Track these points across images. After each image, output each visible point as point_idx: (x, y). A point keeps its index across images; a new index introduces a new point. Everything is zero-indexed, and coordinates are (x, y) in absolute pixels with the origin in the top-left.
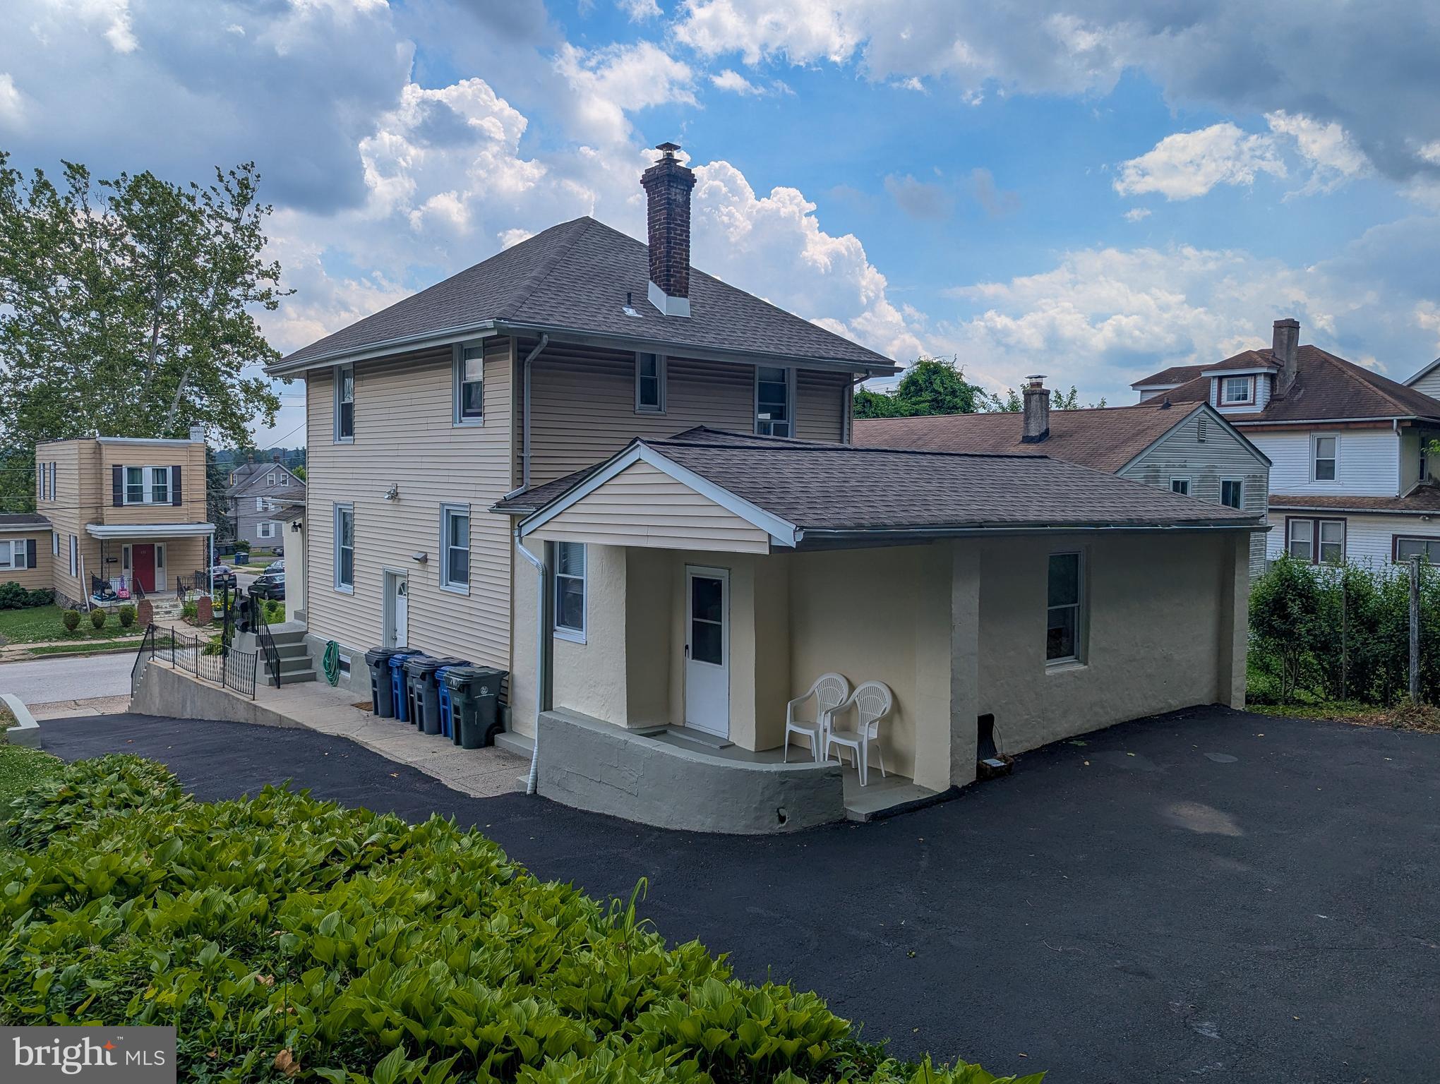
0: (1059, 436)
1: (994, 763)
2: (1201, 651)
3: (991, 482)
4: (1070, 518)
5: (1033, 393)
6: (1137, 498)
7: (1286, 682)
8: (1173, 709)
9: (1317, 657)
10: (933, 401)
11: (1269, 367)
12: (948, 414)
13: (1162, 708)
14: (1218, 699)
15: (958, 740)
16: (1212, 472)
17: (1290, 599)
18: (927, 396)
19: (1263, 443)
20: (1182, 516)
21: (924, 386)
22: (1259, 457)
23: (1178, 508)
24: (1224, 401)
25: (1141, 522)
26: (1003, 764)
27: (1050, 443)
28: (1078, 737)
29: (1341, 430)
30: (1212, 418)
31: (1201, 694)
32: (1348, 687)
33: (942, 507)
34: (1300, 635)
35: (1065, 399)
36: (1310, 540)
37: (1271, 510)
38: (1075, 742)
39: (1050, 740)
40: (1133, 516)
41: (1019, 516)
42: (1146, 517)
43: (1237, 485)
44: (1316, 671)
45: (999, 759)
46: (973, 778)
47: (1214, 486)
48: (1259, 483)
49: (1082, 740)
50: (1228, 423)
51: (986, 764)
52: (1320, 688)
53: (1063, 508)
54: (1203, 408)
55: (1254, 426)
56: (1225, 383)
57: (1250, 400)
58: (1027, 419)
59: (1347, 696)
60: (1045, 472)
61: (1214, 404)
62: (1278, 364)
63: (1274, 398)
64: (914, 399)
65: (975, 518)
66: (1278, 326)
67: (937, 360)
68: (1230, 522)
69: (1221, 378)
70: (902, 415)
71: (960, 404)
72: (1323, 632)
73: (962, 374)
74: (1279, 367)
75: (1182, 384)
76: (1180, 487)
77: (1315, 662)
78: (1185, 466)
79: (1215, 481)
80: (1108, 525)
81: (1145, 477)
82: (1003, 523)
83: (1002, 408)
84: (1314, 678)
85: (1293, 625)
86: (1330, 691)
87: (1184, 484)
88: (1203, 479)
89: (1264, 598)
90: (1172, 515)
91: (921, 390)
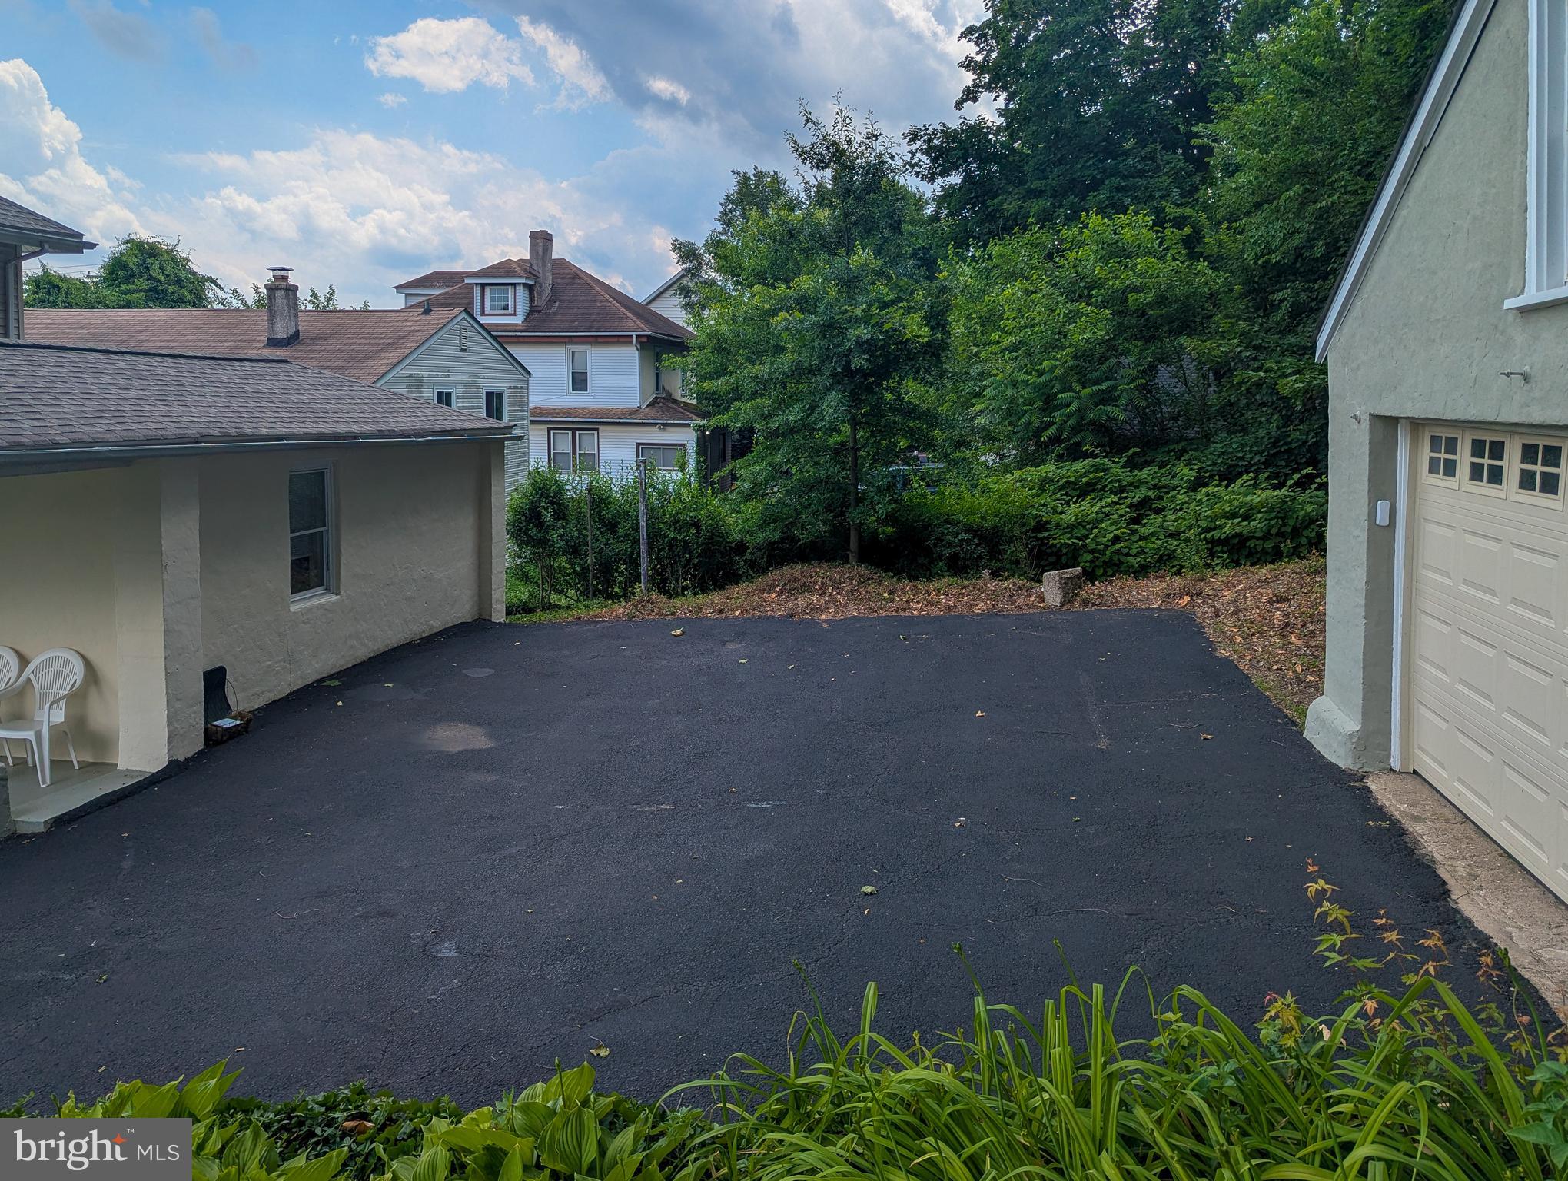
0: (311, 340)
1: (227, 723)
2: (463, 566)
3: (214, 389)
4: (310, 430)
5: (278, 288)
6: (390, 408)
7: (543, 589)
8: (435, 631)
9: (570, 562)
10: (150, 290)
11: (527, 278)
12: (172, 307)
13: (424, 632)
14: (480, 614)
15: (178, 705)
16: (475, 382)
17: (543, 507)
18: (142, 283)
19: (523, 353)
20: (437, 427)
21: (136, 271)
22: (518, 368)
23: (432, 418)
24: (488, 310)
25: (393, 434)
26: (238, 722)
27: (300, 347)
28: (331, 677)
29: (590, 343)
30: (473, 326)
31: (462, 611)
32: (595, 587)
33: (142, 420)
34: (553, 541)
35: (322, 300)
36: (570, 451)
37: (532, 422)
38: (327, 683)
39: (299, 685)
40: (384, 427)
41: (248, 429)
42: (398, 427)
43: (500, 395)
44: (569, 575)
45: (235, 718)
46: (199, 745)
47: (477, 397)
48: (520, 393)
49: (336, 679)
50: (489, 332)
51: (217, 726)
52: (573, 591)
53: (304, 420)
54: (464, 315)
55: (516, 336)
56: (487, 290)
57: (511, 310)
58: (272, 318)
59: (595, 595)
60: (285, 378)
61: (477, 314)
62: (534, 275)
63: (533, 310)
64: (123, 287)
65: (188, 432)
66: (534, 236)
67: (155, 240)
68: (486, 432)
69: (483, 286)
70: (107, 306)
71: (188, 296)
72: (572, 537)
73: (189, 261)
74: (536, 278)
75: (447, 290)
76: (444, 398)
77: (568, 566)
78: (448, 376)
79: (478, 392)
80: (356, 438)
81: (408, 387)
82: (226, 437)
83: (247, 305)
84: (568, 582)
85: (548, 532)
86: (581, 592)
87: (449, 395)
88: (467, 389)
89: (521, 508)
90: (427, 426)
91: (133, 276)
